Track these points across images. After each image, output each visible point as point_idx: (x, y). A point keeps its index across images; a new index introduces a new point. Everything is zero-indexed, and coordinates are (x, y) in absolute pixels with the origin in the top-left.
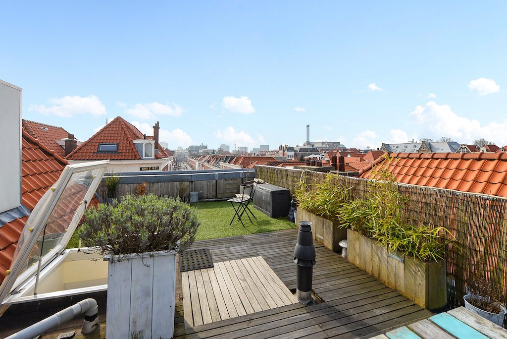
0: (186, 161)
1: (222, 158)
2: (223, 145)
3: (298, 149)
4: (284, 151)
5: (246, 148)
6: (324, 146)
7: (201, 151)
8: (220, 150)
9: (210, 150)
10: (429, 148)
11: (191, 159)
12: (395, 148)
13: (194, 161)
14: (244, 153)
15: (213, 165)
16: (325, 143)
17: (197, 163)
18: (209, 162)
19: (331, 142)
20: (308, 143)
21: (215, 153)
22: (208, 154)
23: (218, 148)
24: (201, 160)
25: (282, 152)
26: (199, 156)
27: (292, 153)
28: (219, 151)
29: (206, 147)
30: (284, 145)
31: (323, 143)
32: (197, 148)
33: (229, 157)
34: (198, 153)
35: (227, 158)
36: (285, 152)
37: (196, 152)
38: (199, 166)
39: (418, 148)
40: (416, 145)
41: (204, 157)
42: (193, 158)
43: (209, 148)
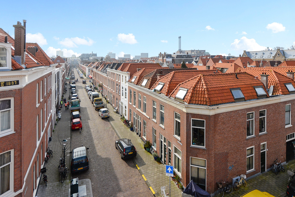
0: (78, 67)
1: (109, 65)
2: (111, 53)
3: (175, 56)
4: (163, 58)
5: (129, 55)
6: (193, 53)
7: (91, 58)
8: (108, 58)
9: (99, 58)
10: (283, 55)
11: (82, 65)
12: (254, 55)
13: (85, 67)
14: (128, 60)
15: (101, 71)
16: (194, 51)
17: (87, 69)
18: (97, 68)
19: (198, 51)
20: (180, 51)
21: (103, 59)
22: (97, 60)
23: (106, 56)
24: (91, 66)
25: (161, 58)
26: (89, 63)
27: (170, 60)
28: (106, 58)
29: (96, 55)
30: (163, 53)
31: (192, 51)
32: (88, 56)
33: (116, 63)
34: (89, 60)
35: (114, 64)
36: (165, 59)
37: (87, 59)
38: (89, 71)
39: (273, 55)
40: (272, 52)
41: (93, 63)
42: (83, 64)
43: (98, 56)
